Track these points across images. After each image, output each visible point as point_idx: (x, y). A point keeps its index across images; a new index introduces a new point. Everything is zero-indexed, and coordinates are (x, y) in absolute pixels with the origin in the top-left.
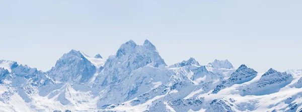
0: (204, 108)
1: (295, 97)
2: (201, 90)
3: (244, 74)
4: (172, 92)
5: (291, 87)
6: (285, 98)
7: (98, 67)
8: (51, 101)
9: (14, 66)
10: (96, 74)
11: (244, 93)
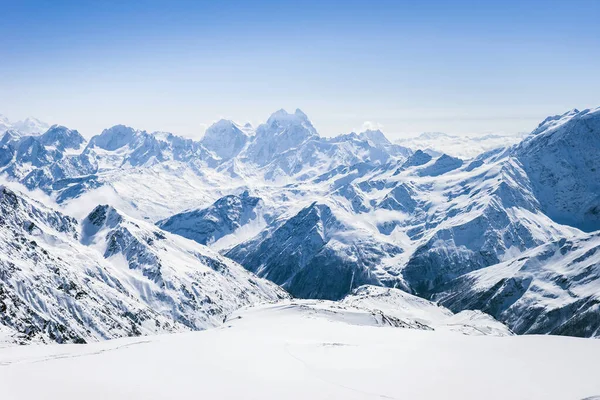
0: (387, 188)
1: (467, 181)
2: (380, 171)
3: (420, 157)
4: (352, 173)
5: (463, 170)
6: (460, 181)
7: (249, 136)
8: (220, 175)
9: (170, 137)
10: (248, 143)
11: (422, 174)
